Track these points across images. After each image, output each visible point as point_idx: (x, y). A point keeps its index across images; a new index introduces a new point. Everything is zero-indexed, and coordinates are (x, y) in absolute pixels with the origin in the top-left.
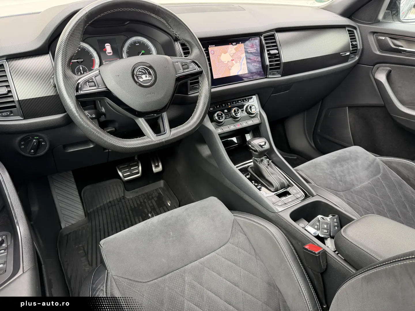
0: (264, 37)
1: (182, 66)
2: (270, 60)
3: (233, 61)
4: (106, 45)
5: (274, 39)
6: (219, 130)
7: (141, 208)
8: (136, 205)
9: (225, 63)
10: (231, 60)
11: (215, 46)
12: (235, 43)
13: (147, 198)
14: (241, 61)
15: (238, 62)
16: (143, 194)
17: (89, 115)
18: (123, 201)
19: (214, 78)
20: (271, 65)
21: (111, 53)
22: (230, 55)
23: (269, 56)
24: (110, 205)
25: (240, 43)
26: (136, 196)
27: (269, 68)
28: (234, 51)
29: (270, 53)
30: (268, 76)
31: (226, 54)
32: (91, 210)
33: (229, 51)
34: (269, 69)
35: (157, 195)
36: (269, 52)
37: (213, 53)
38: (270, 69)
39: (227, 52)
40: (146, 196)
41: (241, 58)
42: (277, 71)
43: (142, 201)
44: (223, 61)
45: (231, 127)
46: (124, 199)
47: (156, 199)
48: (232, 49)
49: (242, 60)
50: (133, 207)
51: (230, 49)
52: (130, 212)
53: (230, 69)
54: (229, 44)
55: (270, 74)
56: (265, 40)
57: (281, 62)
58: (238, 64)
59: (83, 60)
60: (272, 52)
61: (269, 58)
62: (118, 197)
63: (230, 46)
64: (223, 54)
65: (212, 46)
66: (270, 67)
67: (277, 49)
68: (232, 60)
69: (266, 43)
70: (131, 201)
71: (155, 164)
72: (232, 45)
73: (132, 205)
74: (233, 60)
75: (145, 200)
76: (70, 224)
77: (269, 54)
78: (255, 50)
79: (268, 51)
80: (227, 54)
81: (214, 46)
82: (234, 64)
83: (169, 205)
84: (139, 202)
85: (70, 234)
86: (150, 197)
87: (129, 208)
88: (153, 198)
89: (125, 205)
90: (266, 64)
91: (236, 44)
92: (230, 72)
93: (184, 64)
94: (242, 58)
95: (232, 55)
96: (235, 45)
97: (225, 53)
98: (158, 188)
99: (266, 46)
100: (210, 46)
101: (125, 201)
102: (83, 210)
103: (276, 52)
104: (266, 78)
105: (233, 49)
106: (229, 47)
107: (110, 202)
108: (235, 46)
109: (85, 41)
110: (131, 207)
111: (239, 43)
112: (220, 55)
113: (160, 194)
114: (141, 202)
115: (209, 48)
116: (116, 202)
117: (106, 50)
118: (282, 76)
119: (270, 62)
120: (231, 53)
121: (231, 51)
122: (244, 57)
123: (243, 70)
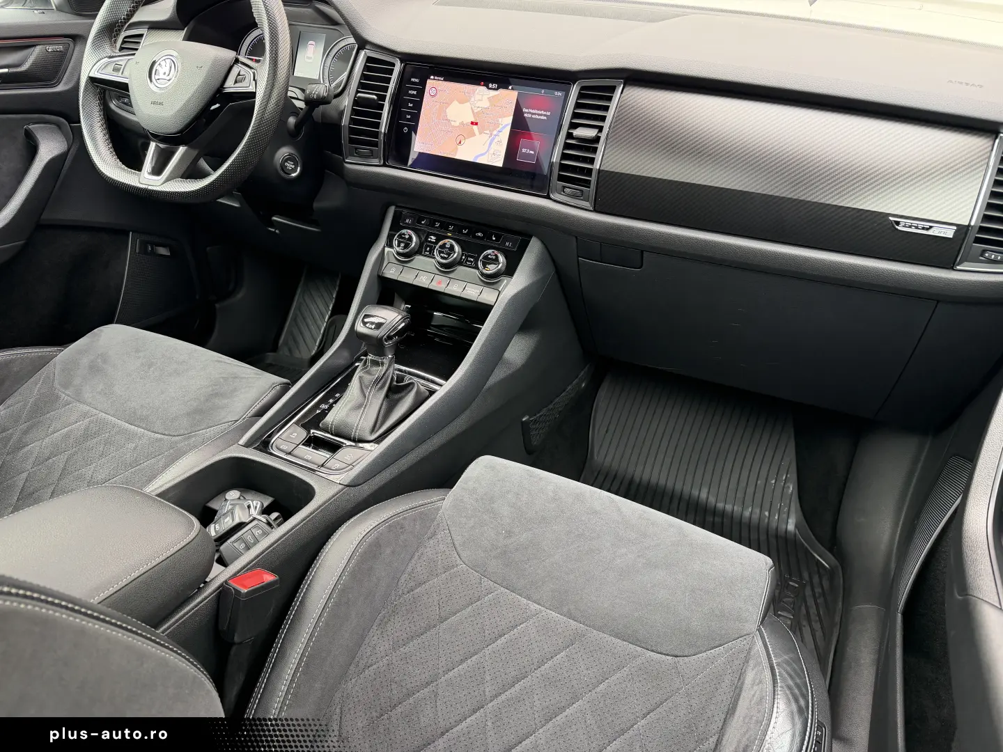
0: (581, 88)
2: (564, 151)
3: (475, 127)
5: (609, 99)
9: (453, 123)
10: (470, 121)
11: (444, 80)
12: (495, 86)
14: (495, 132)
15: (488, 132)
20: (560, 167)
22: (473, 112)
23: (567, 141)
28: (485, 104)
29: (572, 133)
30: (553, 195)
31: (461, 105)
33: (473, 99)
37: (432, 94)
38: (560, 178)
39: (467, 101)
41: (497, 125)
42: (582, 191)
44: (449, 118)
48: (482, 95)
49: (498, 129)
51: (478, 97)
53: (460, 143)
54: (479, 84)
55: (559, 191)
56: (579, 96)
58: (485, 137)
60: (579, 132)
61: (565, 145)
63: (481, 90)
64: (456, 103)
65: (436, 78)
67: (599, 129)
68: (472, 123)
69: (576, 105)
72: (485, 87)
74: (476, 124)
77: (568, 136)
78: (545, 115)
79: (571, 126)
80: (467, 106)
81: (442, 78)
91: (497, 89)
92: (457, 149)
94: (501, 126)
95: (475, 111)
96: (494, 89)
97: (461, 102)
99: (572, 113)
100: (432, 77)
103: (591, 133)
104: (548, 197)
105: (485, 98)
106: (478, 91)
108: (493, 93)
111: (507, 88)
112: (448, 104)
115: (428, 81)
118: (596, 210)
120: (477, 105)
121: (480, 100)
122: (507, 125)
123: (493, 156)
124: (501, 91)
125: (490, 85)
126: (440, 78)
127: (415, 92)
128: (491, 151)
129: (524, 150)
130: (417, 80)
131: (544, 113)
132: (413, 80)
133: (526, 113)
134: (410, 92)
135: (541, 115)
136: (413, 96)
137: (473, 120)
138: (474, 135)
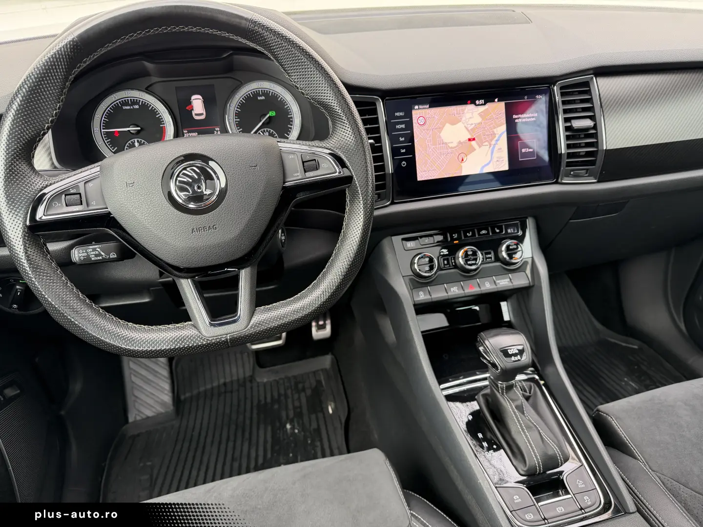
0: (561, 88)
1: (303, 162)
2: (569, 142)
3: (473, 143)
4: (193, 97)
5: (589, 92)
6: (421, 293)
7: (276, 406)
8: (269, 400)
9: (451, 145)
10: (467, 138)
11: (430, 107)
12: (482, 101)
13: (293, 388)
14: (493, 142)
15: (487, 143)
16: (289, 379)
17: (103, 254)
18: (248, 385)
19: (419, 179)
20: (569, 155)
21: (202, 114)
22: (467, 129)
23: (568, 133)
24: (223, 390)
25: (496, 100)
26: (275, 380)
27: (565, 160)
28: (477, 119)
29: (571, 126)
30: (562, 180)
31: (454, 126)
32: (188, 395)
33: (464, 119)
34: (565, 162)
35: (314, 384)
36: (568, 124)
37: (422, 123)
38: (569, 164)
39: (459, 121)
40: (293, 383)
41: (494, 134)
42: (587, 170)
43: (282, 392)
44: (445, 141)
45: (452, 289)
46: (251, 381)
47: (309, 392)
48: (472, 113)
49: (496, 139)
50: (263, 402)
51: (468, 115)
52: (255, 412)
53: (463, 160)
54: (466, 103)
55: (567, 175)
56: (563, 94)
57: (600, 148)
58: (486, 149)
59: (139, 128)
60: (577, 124)
61: (568, 138)
62: (241, 376)
63: (470, 108)
64: (448, 125)
65: (421, 107)
66: (568, 158)
67: (592, 118)
68: (470, 140)
69: (564, 103)
70: (262, 389)
71: (317, 322)
72: (473, 105)
73: (262, 398)
74: (474, 139)
75: (289, 392)
76: (144, 417)
77: (567, 129)
78: (533, 117)
79: (567, 120)
80: (460, 125)
81: (428, 106)
82: (475, 150)
83: (331, 411)
84: (276, 395)
85: (138, 435)
86: (300, 386)
87: (255, 402)
88: (304, 390)
89: (249, 395)
90: (559, 152)
91: (485, 104)
92: (461, 166)
93: (308, 158)
94: (497, 136)
95: (470, 129)
96: (482, 105)
97: (453, 123)
98: (318, 371)
99: (564, 110)
100: (416, 107)
101: (252, 388)
102: (170, 394)
103: (588, 123)
104: (556, 183)
105: (476, 115)
106: (466, 110)
107: (225, 384)
108: (482, 108)
109: (149, 89)
110: (259, 401)
111: (494, 101)
112: (441, 129)
113: (319, 382)
114: (279, 395)
115: (414, 112)
116: (235, 386)
117: (193, 109)
118: (599, 182)
119: (569, 146)
120: (470, 123)
121: (471, 118)
122: (502, 133)
123: (498, 163)
124: (489, 105)
125: (477, 102)
126: (425, 106)
127: (403, 126)
128: (495, 159)
129: (523, 150)
130: (401, 114)
131: (532, 115)
132: (397, 114)
133: (516, 119)
134: (398, 127)
135: (530, 117)
136: (402, 129)
137: (470, 137)
138: (474, 150)
